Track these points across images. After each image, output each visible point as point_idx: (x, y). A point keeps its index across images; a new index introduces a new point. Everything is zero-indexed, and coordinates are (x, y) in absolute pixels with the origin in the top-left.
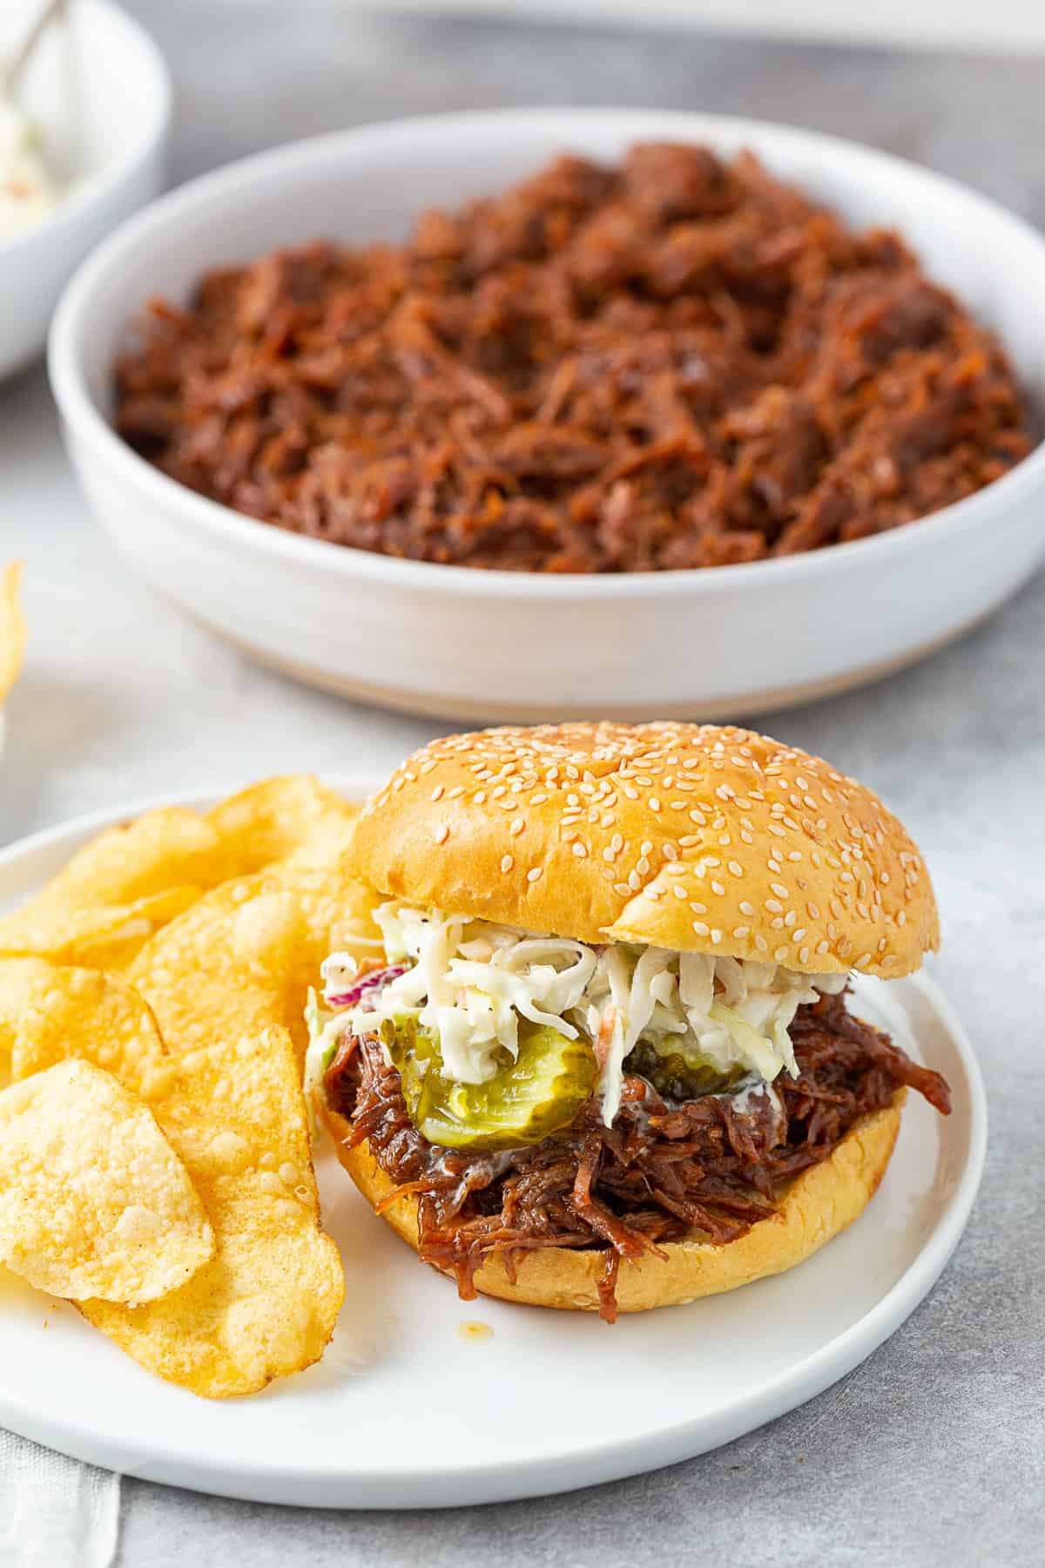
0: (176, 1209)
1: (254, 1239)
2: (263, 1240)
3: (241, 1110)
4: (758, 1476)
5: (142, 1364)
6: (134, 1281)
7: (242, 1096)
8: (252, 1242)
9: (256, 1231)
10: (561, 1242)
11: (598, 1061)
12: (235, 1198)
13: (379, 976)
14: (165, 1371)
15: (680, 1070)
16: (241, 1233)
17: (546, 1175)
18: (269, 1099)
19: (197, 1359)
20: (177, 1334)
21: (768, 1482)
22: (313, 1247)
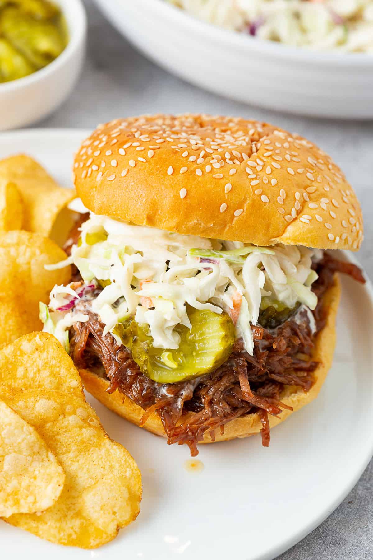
0: (32, 449)
1: (78, 454)
2: (83, 453)
3: (36, 381)
4: (363, 503)
5: (49, 540)
6: (31, 499)
7: (35, 373)
8: (77, 456)
9: (78, 449)
10: (238, 415)
11: (233, 321)
12: (58, 434)
13: (82, 291)
14: (63, 541)
15: (274, 313)
16: (69, 452)
17: (222, 384)
18: (52, 372)
19: (77, 530)
20: (60, 518)
21: (369, 506)
22: (112, 451)
